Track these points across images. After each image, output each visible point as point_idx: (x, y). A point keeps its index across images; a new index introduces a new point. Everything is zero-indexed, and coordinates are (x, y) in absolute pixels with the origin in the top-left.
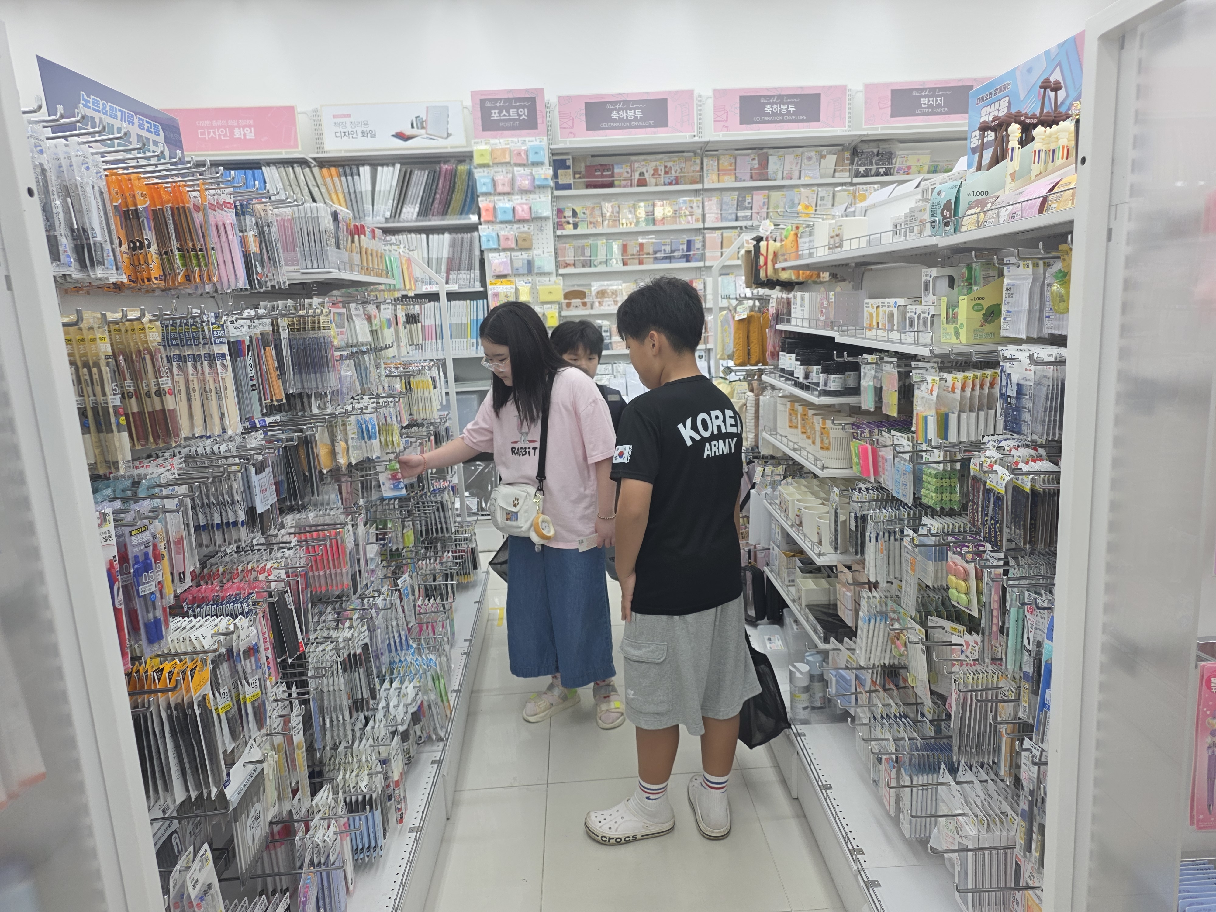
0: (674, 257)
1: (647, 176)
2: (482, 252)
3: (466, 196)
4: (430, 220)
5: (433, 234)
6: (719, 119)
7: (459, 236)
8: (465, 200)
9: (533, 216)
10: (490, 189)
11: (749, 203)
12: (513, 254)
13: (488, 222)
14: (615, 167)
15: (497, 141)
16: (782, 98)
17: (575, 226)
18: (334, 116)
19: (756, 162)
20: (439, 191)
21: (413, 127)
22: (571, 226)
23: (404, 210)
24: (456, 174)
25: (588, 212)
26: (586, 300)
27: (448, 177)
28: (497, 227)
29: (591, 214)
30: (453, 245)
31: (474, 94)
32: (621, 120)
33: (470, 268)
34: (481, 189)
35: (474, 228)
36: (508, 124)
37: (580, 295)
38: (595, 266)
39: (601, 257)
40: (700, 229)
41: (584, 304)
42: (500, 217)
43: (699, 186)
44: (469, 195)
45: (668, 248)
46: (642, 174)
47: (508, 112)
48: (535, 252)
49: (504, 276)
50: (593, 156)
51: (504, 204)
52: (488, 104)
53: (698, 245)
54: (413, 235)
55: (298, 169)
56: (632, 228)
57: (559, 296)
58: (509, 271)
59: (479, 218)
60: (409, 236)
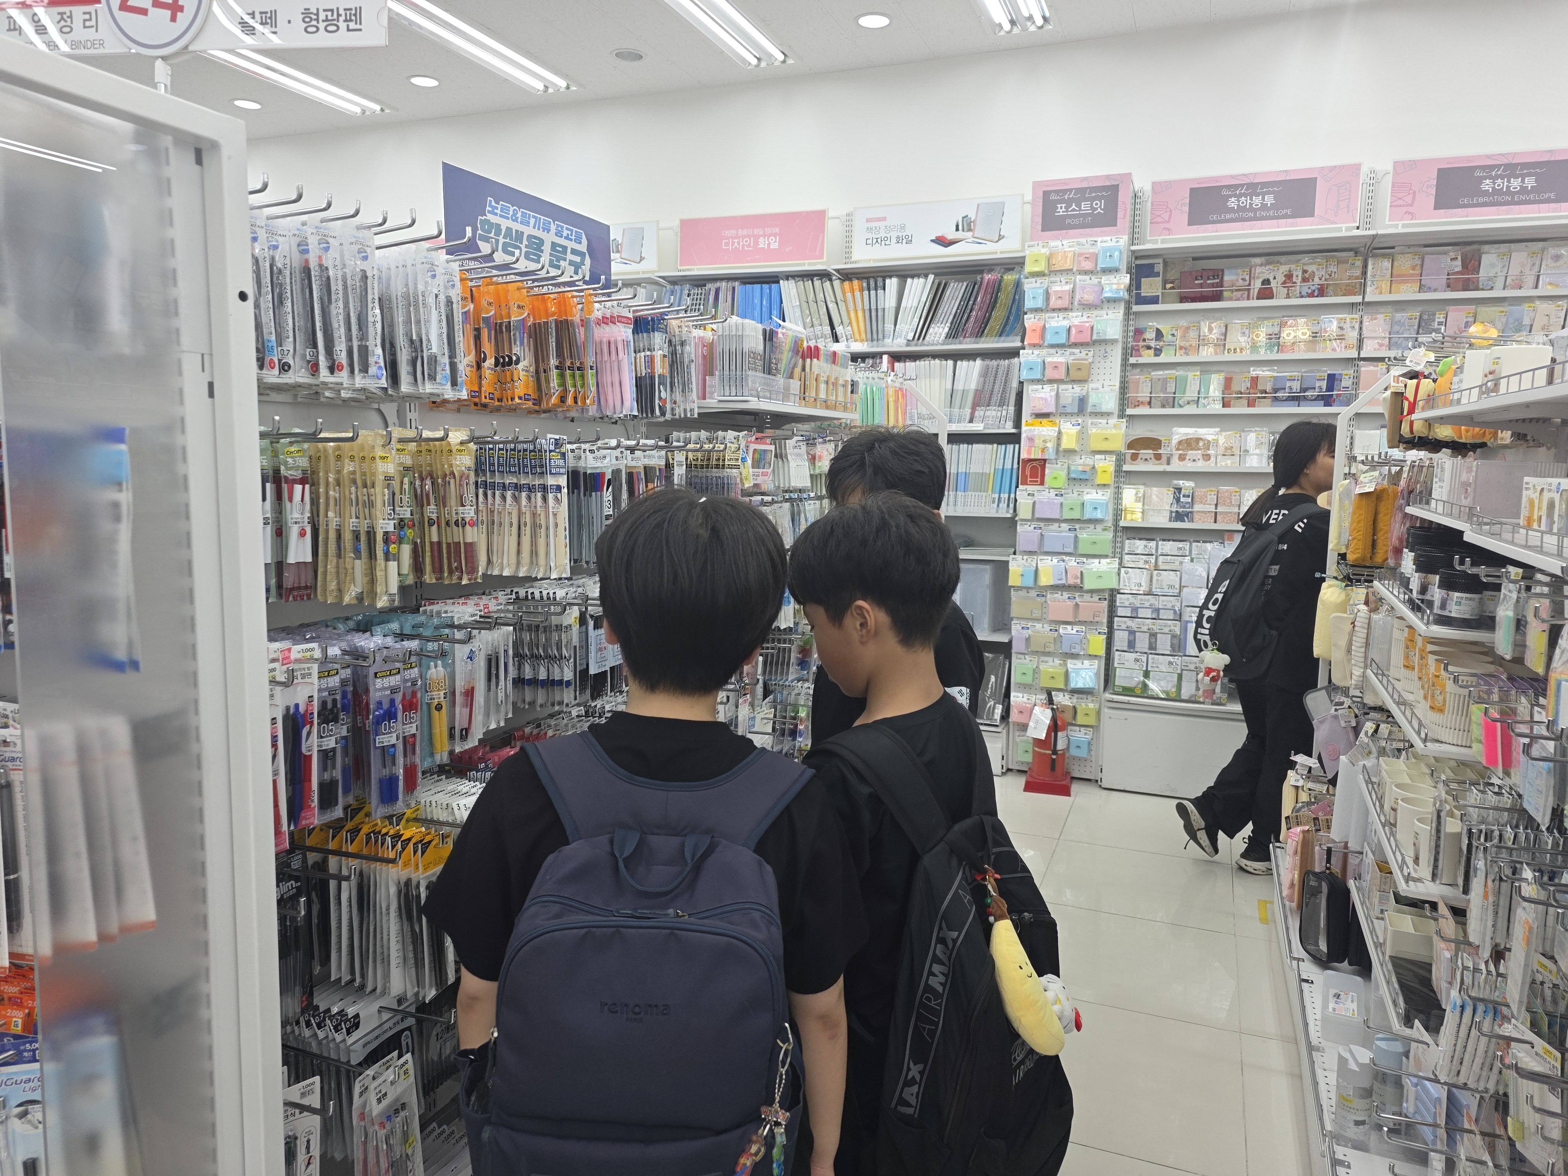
0: (1305, 398)
1: (1273, 284)
2: (1021, 383)
3: (1010, 312)
4: (960, 343)
5: (962, 360)
6: (1400, 202)
7: (994, 363)
8: (1008, 318)
9: (1095, 337)
10: (1040, 303)
11: (1440, 323)
12: (1062, 387)
13: (1034, 346)
14: (1226, 272)
15: (1059, 243)
16: (1512, 169)
17: (1158, 352)
18: (868, 220)
19: (1459, 263)
20: (976, 307)
21: (957, 229)
22: (1152, 352)
23: (931, 330)
24: (1000, 285)
25: (1179, 334)
26: (1160, 452)
27: (990, 290)
28: (1045, 351)
29: (1184, 337)
30: (985, 374)
31: (1036, 185)
32: (1241, 209)
33: (1002, 403)
34: (1029, 304)
35: (1014, 353)
36: (1076, 221)
37: (1153, 444)
38: (1181, 406)
39: (1191, 393)
40: (1352, 359)
41: (1158, 457)
42: (1050, 339)
43: (1358, 299)
44: (1014, 311)
45: (1296, 386)
46: (1266, 282)
47: (1079, 206)
48: (1092, 385)
49: (1046, 415)
50: (1194, 259)
51: (1057, 322)
52: (1053, 197)
53: (1346, 382)
54: (937, 361)
55: (817, 283)
56: (1246, 356)
57: (1119, 445)
58: (1051, 409)
59: (1022, 341)
60: (932, 362)
